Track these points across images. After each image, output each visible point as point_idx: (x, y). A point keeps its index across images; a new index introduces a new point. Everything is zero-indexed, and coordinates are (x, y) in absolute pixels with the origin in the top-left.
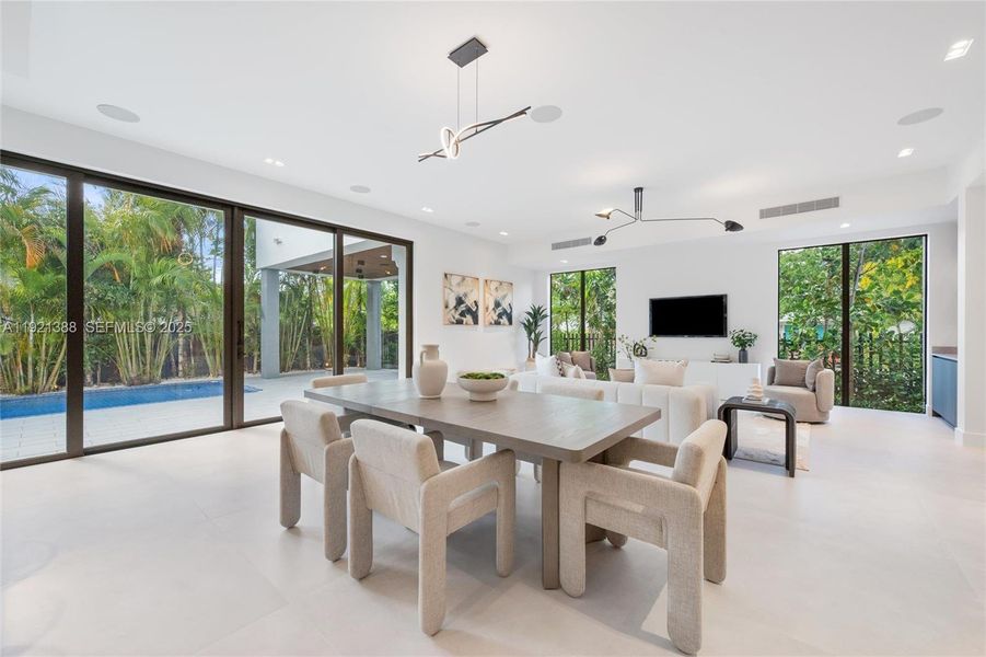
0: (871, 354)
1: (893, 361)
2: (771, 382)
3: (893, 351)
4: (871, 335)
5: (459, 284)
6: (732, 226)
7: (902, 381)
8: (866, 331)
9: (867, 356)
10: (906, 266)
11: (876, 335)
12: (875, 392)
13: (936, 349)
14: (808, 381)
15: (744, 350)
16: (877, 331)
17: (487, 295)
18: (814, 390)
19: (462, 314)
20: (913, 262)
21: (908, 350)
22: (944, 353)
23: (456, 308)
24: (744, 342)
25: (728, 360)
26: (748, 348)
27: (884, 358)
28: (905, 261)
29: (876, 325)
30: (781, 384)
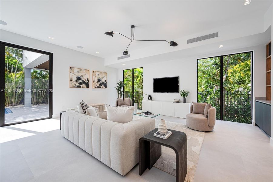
0: (231, 99)
1: (238, 101)
2: (192, 112)
3: (238, 98)
4: (231, 92)
5: (78, 72)
6: (174, 44)
7: (241, 109)
8: (229, 90)
9: (229, 99)
10: (241, 71)
11: (233, 92)
12: (233, 112)
13: (256, 98)
14: (205, 112)
15: (184, 98)
16: (233, 91)
17: (94, 77)
18: (207, 117)
19: (80, 83)
20: (243, 70)
21: (243, 97)
22: (259, 100)
23: (76, 81)
24: (185, 95)
25: (179, 102)
26: (186, 97)
27: (235, 100)
28: (241, 69)
29: (233, 88)
30: (195, 113)
